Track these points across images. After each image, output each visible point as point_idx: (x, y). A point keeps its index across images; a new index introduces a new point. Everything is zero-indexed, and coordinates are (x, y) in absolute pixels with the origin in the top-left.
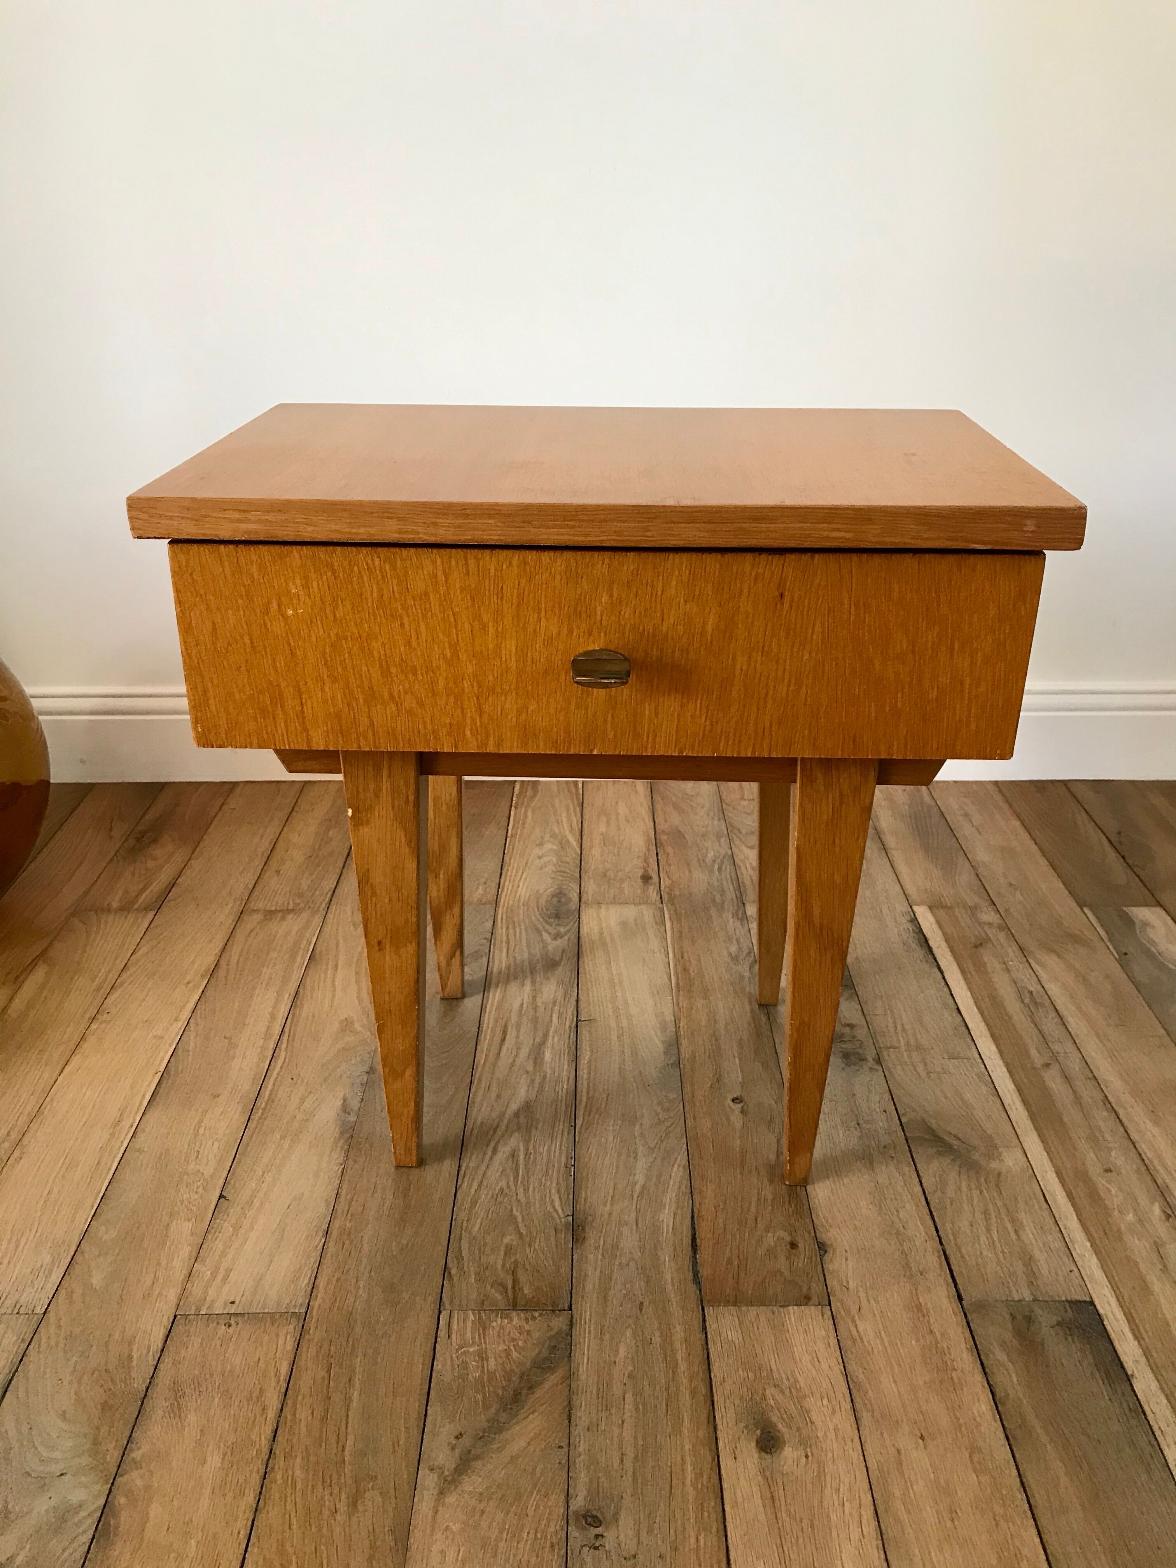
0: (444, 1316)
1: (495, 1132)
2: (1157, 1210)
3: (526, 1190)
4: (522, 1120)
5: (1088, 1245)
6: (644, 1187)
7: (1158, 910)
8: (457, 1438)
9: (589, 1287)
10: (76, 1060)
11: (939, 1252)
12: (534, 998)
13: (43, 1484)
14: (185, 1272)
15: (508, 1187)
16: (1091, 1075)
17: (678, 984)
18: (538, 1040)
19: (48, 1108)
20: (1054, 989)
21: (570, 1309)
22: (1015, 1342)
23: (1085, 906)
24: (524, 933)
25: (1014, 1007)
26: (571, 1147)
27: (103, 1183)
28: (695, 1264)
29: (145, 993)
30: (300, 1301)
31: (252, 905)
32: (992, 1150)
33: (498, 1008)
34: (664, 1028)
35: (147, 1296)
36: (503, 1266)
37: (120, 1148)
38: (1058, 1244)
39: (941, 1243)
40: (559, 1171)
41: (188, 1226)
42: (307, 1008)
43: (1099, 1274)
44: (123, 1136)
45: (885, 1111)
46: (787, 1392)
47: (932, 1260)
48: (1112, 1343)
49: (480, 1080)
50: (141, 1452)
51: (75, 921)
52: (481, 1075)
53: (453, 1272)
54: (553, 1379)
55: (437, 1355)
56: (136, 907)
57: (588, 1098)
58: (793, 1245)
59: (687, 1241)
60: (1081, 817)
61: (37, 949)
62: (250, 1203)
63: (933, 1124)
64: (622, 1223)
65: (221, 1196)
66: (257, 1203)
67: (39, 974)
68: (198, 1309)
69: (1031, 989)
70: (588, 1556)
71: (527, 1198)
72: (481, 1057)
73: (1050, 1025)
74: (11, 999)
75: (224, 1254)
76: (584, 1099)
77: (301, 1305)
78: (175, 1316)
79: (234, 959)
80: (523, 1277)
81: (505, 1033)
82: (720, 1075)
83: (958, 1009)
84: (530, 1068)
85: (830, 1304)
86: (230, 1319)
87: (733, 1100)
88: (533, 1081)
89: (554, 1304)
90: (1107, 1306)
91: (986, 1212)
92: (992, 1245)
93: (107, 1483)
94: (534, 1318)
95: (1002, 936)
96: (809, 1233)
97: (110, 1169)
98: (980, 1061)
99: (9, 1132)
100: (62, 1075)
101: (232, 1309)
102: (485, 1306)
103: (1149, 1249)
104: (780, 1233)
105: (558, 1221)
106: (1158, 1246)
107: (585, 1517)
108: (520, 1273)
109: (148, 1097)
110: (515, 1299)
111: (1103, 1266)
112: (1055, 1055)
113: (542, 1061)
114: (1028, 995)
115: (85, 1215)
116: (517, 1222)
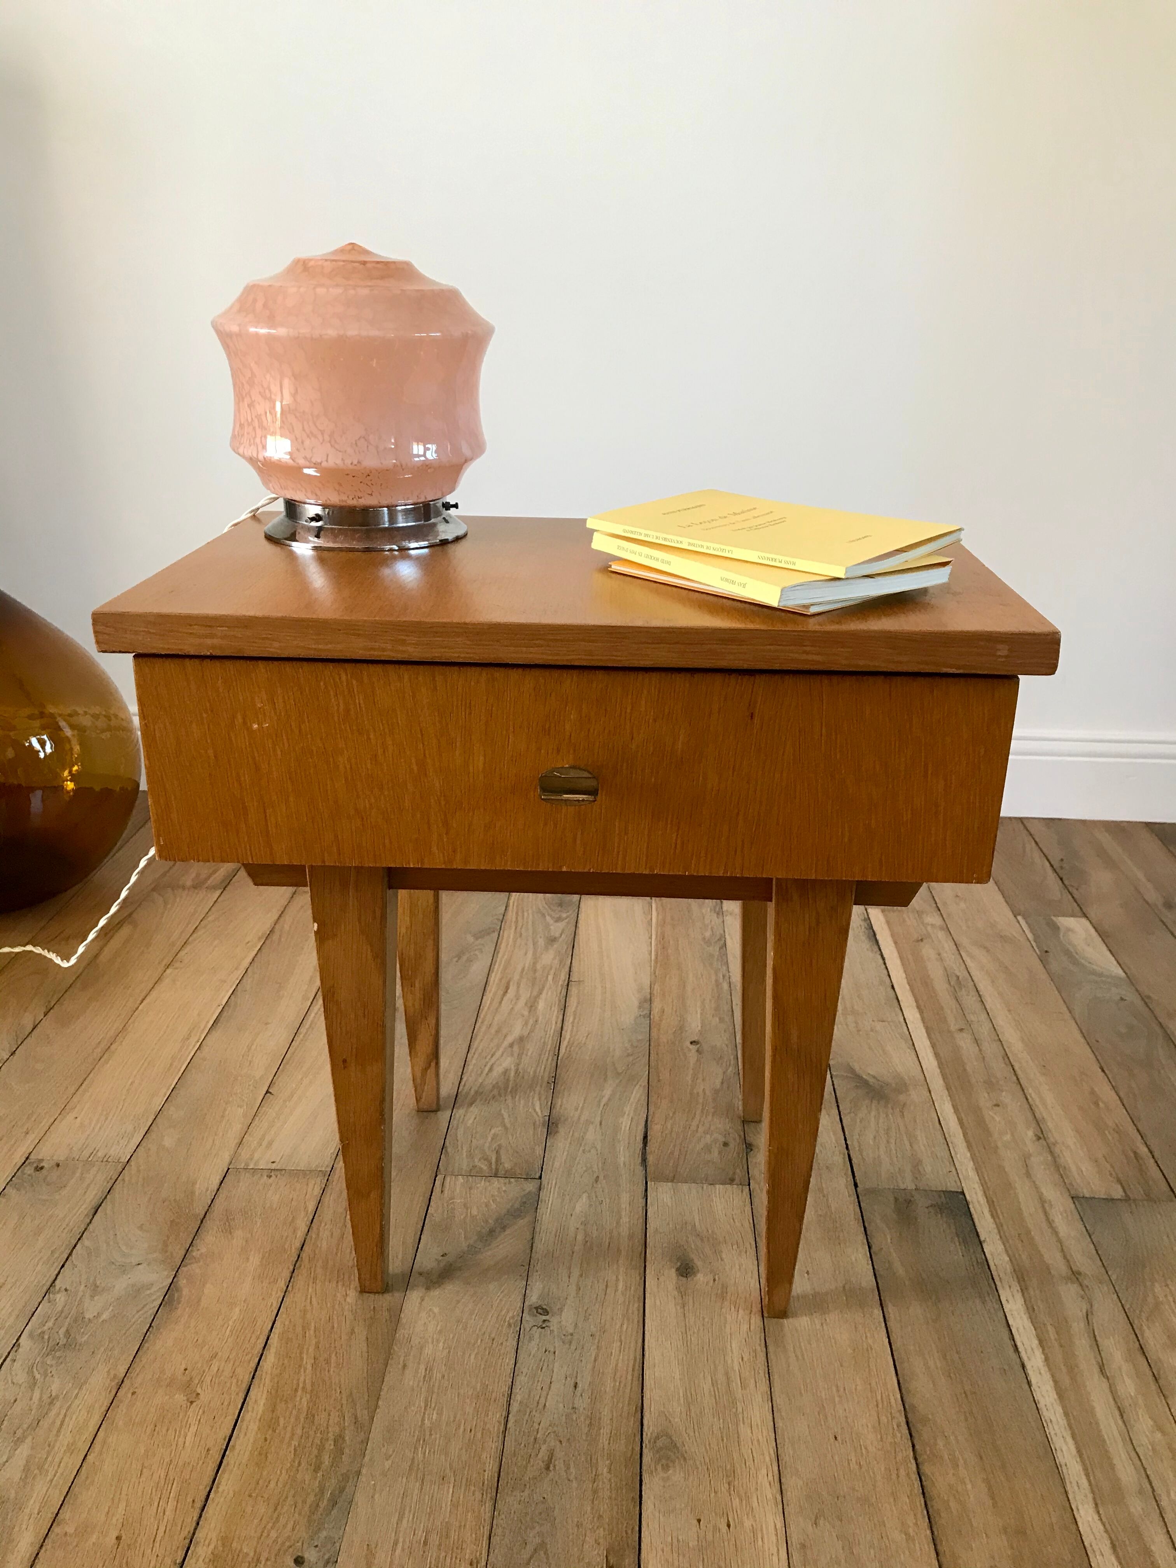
0: (439, 1178)
1: (492, 1055)
2: (1030, 1133)
3: (514, 1096)
4: (516, 1048)
5: (969, 1155)
6: (609, 1100)
7: (1084, 921)
8: (442, 1256)
9: (556, 1164)
11: (844, 1154)
12: (535, 964)
13: (124, 1269)
14: (237, 1141)
15: (499, 1094)
16: (997, 1038)
17: (656, 958)
18: (535, 993)
19: (131, 1026)
20: (976, 974)
21: (540, 1178)
22: (895, 1216)
23: (1020, 914)
24: (531, 916)
25: (941, 986)
26: (554, 1069)
27: (174, 1079)
28: (644, 1153)
29: (211, 949)
30: (326, 1163)
32: (902, 1087)
33: (505, 968)
34: (641, 989)
35: (206, 1156)
36: (490, 1146)
37: (188, 1056)
38: (943, 1153)
39: (847, 1148)
40: (541, 1086)
41: (240, 1111)
43: (972, 1174)
44: (191, 1048)
46: (705, 1240)
47: (838, 1158)
48: (972, 1220)
49: (483, 1021)
50: (199, 1253)
51: (155, 894)
52: (485, 1017)
53: (449, 1150)
54: (522, 1222)
55: (432, 1203)
56: (206, 885)
57: (571, 1036)
58: (726, 1144)
59: (640, 1137)
60: (1030, 846)
62: (292, 1095)
63: (857, 1067)
64: (588, 1122)
65: (267, 1092)
66: (295, 1098)
68: (247, 1164)
69: (959, 975)
70: (536, 1332)
71: (514, 1102)
72: (486, 1004)
73: (969, 1001)
74: (101, 949)
75: (268, 1130)
77: (327, 1166)
78: (229, 1169)
79: (287, 927)
80: (503, 1157)
81: (507, 988)
82: (683, 1025)
83: (893, 986)
84: (526, 1013)
85: (749, 1185)
86: (271, 1173)
87: (691, 1043)
88: (526, 1023)
89: (527, 1174)
90: (974, 1196)
91: (888, 1131)
92: (889, 1151)
93: (173, 1270)
94: (510, 1183)
95: (941, 935)
96: (740, 1137)
97: (179, 1070)
98: (904, 1024)
99: (99, 1042)
100: (143, 1004)
101: (273, 1166)
102: (473, 1173)
103: (1017, 1158)
104: (716, 1135)
105: (537, 1119)
106: (1026, 1159)
107: (537, 1308)
108: (502, 1152)
109: (211, 1022)
110: (497, 1170)
111: (977, 1170)
112: (969, 1023)
113: (536, 1008)
114: (955, 978)
115: (159, 1101)
116: (503, 1119)
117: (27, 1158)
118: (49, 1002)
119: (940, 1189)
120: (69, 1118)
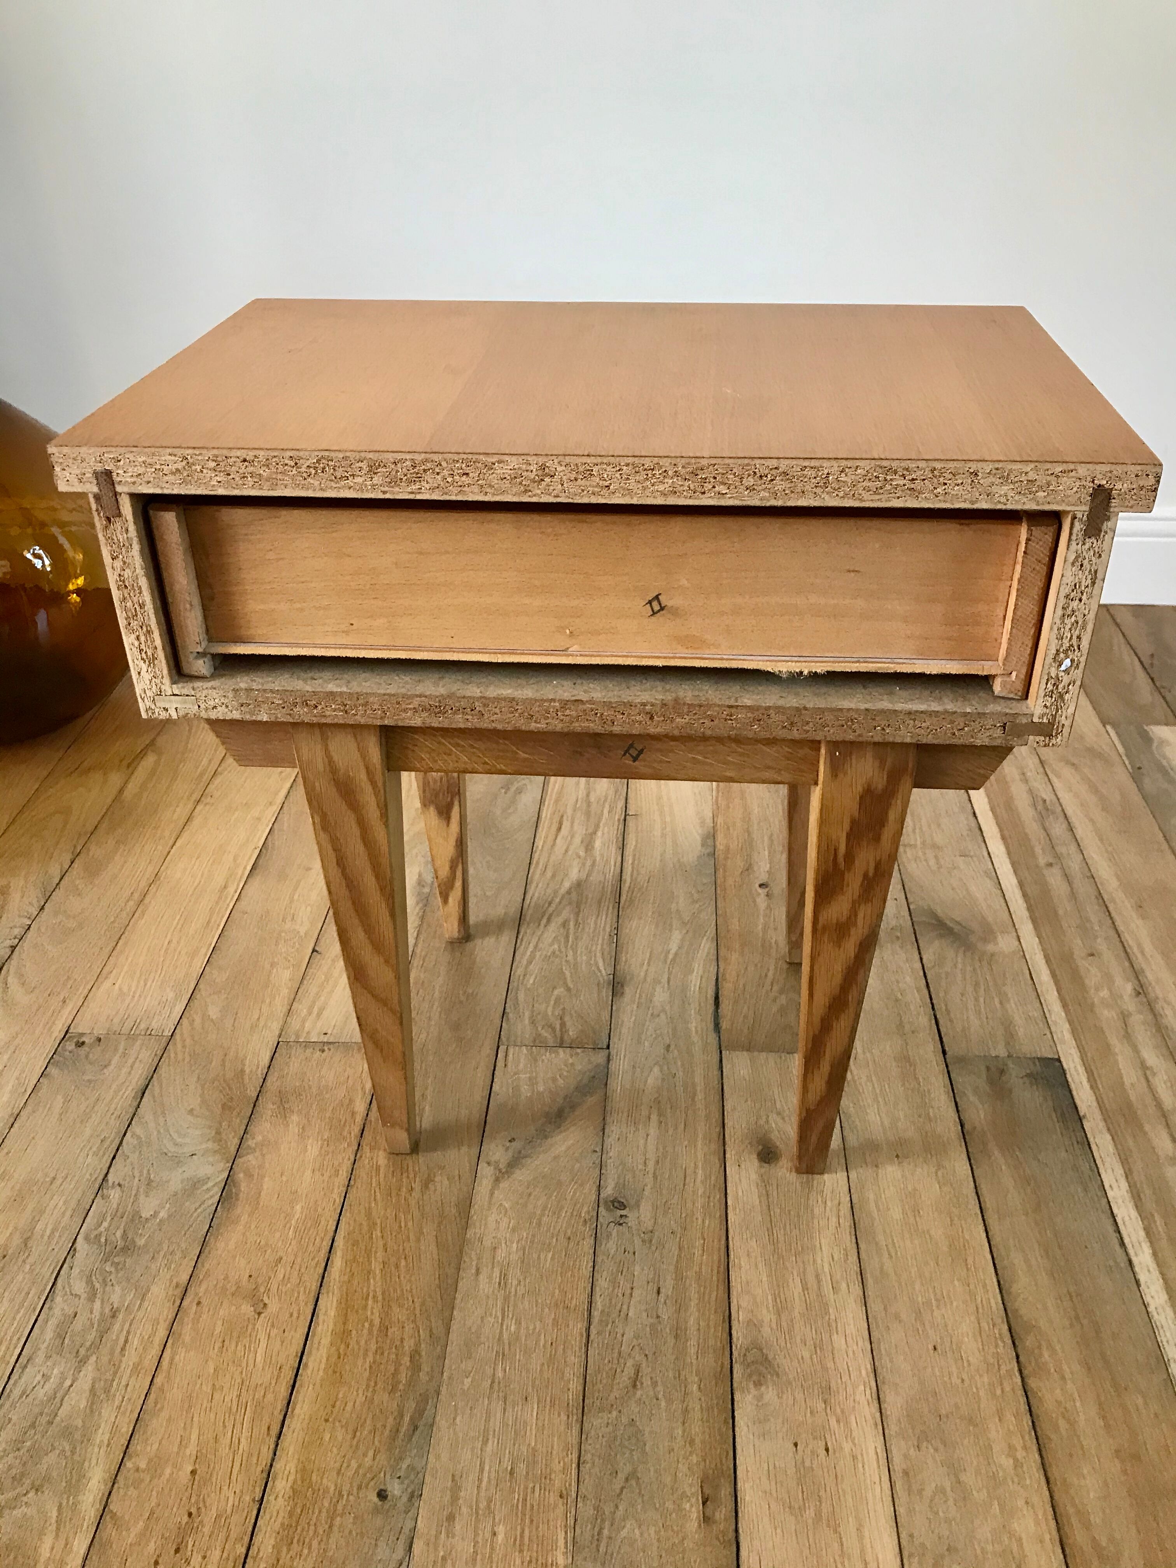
0: (502, 1049)
1: (550, 904)
2: (1129, 988)
3: (575, 953)
4: (574, 895)
5: (1064, 1014)
6: (676, 954)
8: (510, 1141)
9: (624, 1030)
10: (185, 835)
11: (930, 1015)
12: (588, 795)
13: (177, 1161)
14: (285, 1009)
15: (560, 950)
16: (1089, 874)
18: (590, 831)
19: (164, 874)
20: (1066, 798)
21: (608, 1047)
22: (988, 1089)
23: (1109, 723)
25: (1026, 811)
26: (615, 919)
27: (213, 937)
28: (716, 1016)
29: (243, 779)
32: (989, 933)
33: (557, 801)
34: (703, 823)
35: (254, 1027)
36: (553, 1012)
37: (227, 909)
38: (1037, 1014)
39: (933, 1008)
40: (603, 939)
41: (286, 973)
43: (1068, 1036)
44: (229, 899)
46: (786, 1118)
47: (924, 1020)
48: (1070, 1091)
49: (538, 863)
50: (254, 1141)
52: (539, 859)
53: (511, 1015)
54: (592, 1100)
55: (495, 1080)
57: (632, 880)
59: (711, 997)
60: (1118, 640)
61: (146, 740)
63: (939, 912)
64: (657, 981)
65: (314, 951)
67: (150, 760)
68: (298, 1036)
69: (1045, 797)
70: (614, 1229)
71: (575, 959)
72: (539, 843)
73: (1058, 829)
74: (126, 782)
75: (318, 995)
76: (628, 880)
78: (278, 1043)
80: (568, 1024)
81: (561, 824)
82: (751, 864)
83: (974, 813)
84: (582, 854)
86: (323, 1046)
87: (761, 886)
88: (584, 864)
89: (594, 1043)
90: (1071, 1063)
91: (977, 985)
92: (978, 1013)
93: (228, 1162)
94: (577, 1054)
97: (219, 925)
98: (988, 859)
99: (132, 893)
100: (173, 850)
101: (325, 1039)
102: (536, 1043)
103: (1116, 1017)
105: (601, 979)
106: (1124, 1017)
107: (613, 1202)
108: (567, 1019)
109: (249, 868)
110: (562, 1038)
111: (1074, 1031)
112: (1058, 856)
113: (593, 847)
114: (1041, 802)
115: (199, 964)
116: (565, 979)
117: (67, 1032)
118: (75, 847)
119: (1034, 1055)
120: (107, 984)
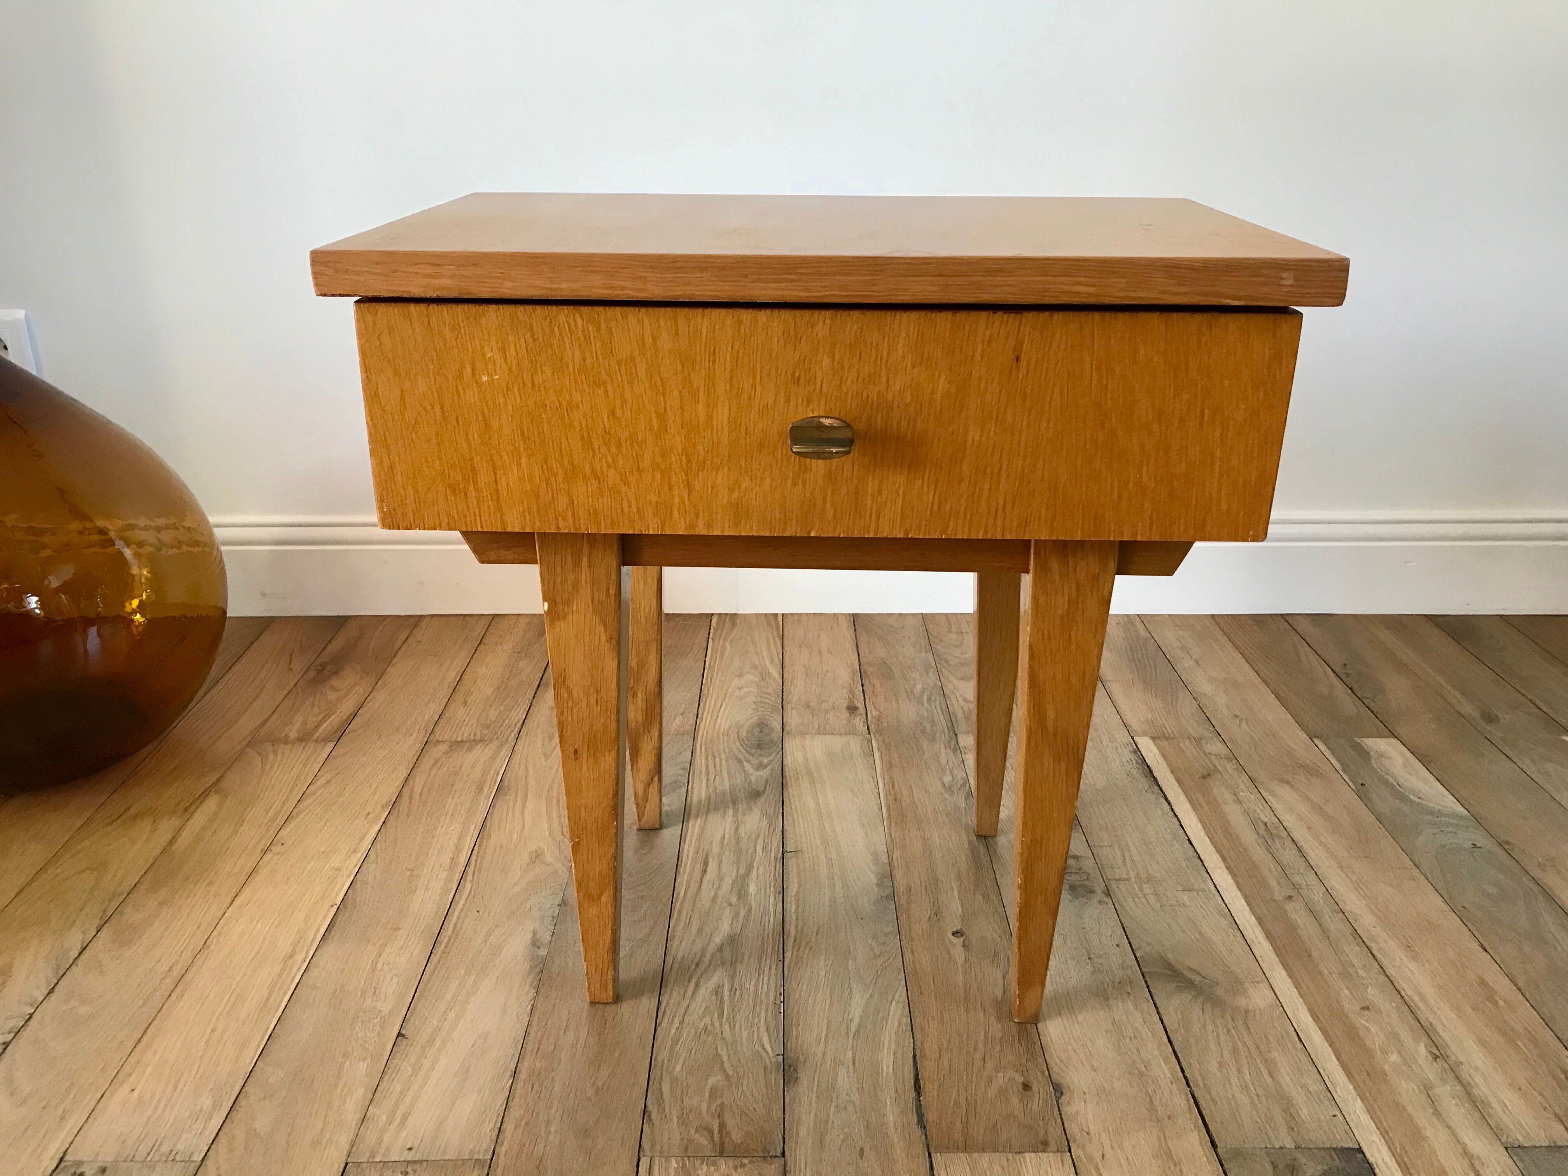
0: (644, 1162)
1: (697, 965)
2: (1422, 1049)
3: (732, 1028)
4: (727, 953)
5: (1351, 1087)
6: (860, 1026)
7: (1393, 741)
9: (803, 1132)
10: (247, 892)
11: (1186, 1095)
12: (737, 828)
14: (359, 1116)
15: (712, 1024)
16: (1337, 909)
17: (889, 815)
18: (742, 871)
19: (215, 942)
20: (1289, 820)
21: (783, 1154)
23: (1316, 737)
24: (724, 762)
25: (1248, 836)
26: (780, 982)
27: (271, 1020)
28: (919, 1106)
29: (322, 824)
30: (485, 1146)
31: (437, 736)
32: (1237, 985)
33: (700, 837)
34: (876, 858)
35: (316, 1143)
36: (709, 1107)
37: (291, 984)
38: (1318, 1087)
39: (1189, 1086)
40: (767, 1010)
41: (362, 1066)
42: (495, 839)
43: (1364, 1119)
44: (295, 970)
45: (1118, 946)
47: (1181, 1102)
49: (680, 912)
51: (250, 751)
52: (682, 907)
53: (654, 1115)
56: (315, 737)
57: (796, 931)
58: (1026, 1087)
59: (910, 1082)
60: (1303, 649)
61: (211, 779)
62: (432, 1041)
63: (1171, 957)
64: (837, 1062)
65: (400, 1034)
66: (438, 1044)
67: (211, 803)
68: (373, 1155)
69: (1266, 820)
71: (733, 1035)
72: (681, 890)
73: (1289, 856)
74: (180, 831)
75: (402, 1095)
76: (793, 933)
77: (486, 1151)
78: (346, 1164)
79: (417, 790)
80: (730, 1122)
81: (706, 864)
82: (939, 908)
83: (1189, 840)
84: (734, 900)
85: (1070, 1151)
86: (407, 1166)
87: (953, 934)
88: (737, 914)
89: (765, 1150)
90: (1376, 1153)
91: (1235, 1051)
92: (1245, 1088)
94: (743, 1165)
95: (1230, 767)
96: (1043, 1073)
97: (279, 1006)
98: (1217, 892)
99: (171, 968)
100: (231, 908)
101: (410, 1156)
102: (689, 1152)
103: (1417, 1091)
104: (1011, 1073)
105: (767, 1061)
106: (1427, 1089)
108: (727, 1117)
109: (323, 930)
110: (722, 1144)
111: (1370, 1111)
112: (1296, 887)
113: (747, 893)
114: (1262, 826)
115: (250, 1055)
116: (722, 1062)
117: (61, 1160)
118: (105, 911)
119: (1329, 1146)
120: (124, 1091)
